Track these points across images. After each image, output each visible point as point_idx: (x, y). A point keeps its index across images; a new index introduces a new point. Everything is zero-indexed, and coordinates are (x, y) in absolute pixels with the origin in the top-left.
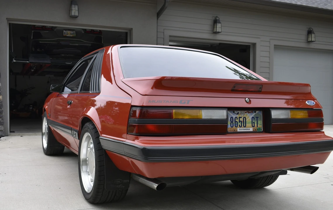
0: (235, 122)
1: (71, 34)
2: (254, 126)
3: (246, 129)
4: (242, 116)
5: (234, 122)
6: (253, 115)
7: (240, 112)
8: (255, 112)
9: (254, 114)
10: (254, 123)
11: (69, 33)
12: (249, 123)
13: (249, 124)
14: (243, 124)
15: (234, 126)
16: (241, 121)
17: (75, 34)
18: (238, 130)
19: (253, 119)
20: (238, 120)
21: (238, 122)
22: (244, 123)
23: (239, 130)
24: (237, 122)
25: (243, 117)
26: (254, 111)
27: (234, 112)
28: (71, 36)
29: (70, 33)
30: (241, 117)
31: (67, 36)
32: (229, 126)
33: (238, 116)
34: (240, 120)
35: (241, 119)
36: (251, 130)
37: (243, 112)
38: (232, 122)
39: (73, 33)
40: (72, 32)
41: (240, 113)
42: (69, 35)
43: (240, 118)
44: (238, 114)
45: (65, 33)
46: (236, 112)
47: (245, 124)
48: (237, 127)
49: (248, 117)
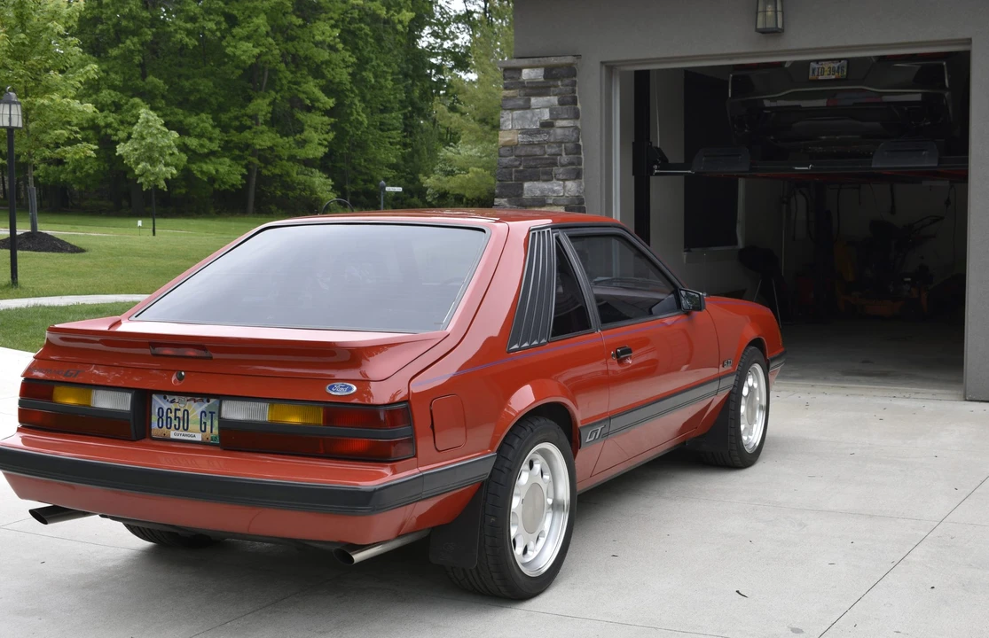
0: (167, 418)
1: (832, 70)
2: (205, 431)
3: (187, 435)
4: (181, 406)
5: (164, 418)
6: (204, 406)
7: (177, 398)
8: (208, 401)
9: (206, 405)
10: (205, 423)
11: (826, 69)
12: (195, 423)
13: (194, 426)
14: (181, 424)
15: (165, 427)
16: (179, 418)
17: (845, 70)
18: (172, 436)
19: (203, 414)
20: (172, 415)
21: (173, 418)
22: (184, 422)
23: (173, 434)
24: (170, 418)
25: (182, 410)
26: (205, 400)
27: (165, 398)
28: (833, 77)
29: (830, 68)
30: (179, 410)
31: (820, 78)
32: (154, 425)
33: (173, 406)
34: (178, 415)
35: (180, 414)
36: (198, 437)
37: (183, 398)
38: (161, 417)
39: (838, 68)
40: (836, 65)
41: (177, 401)
42: (825, 77)
43: (176, 410)
44: (172, 402)
45: (814, 70)
46: (170, 398)
47: (186, 425)
48: (170, 428)
49: (194, 410)
